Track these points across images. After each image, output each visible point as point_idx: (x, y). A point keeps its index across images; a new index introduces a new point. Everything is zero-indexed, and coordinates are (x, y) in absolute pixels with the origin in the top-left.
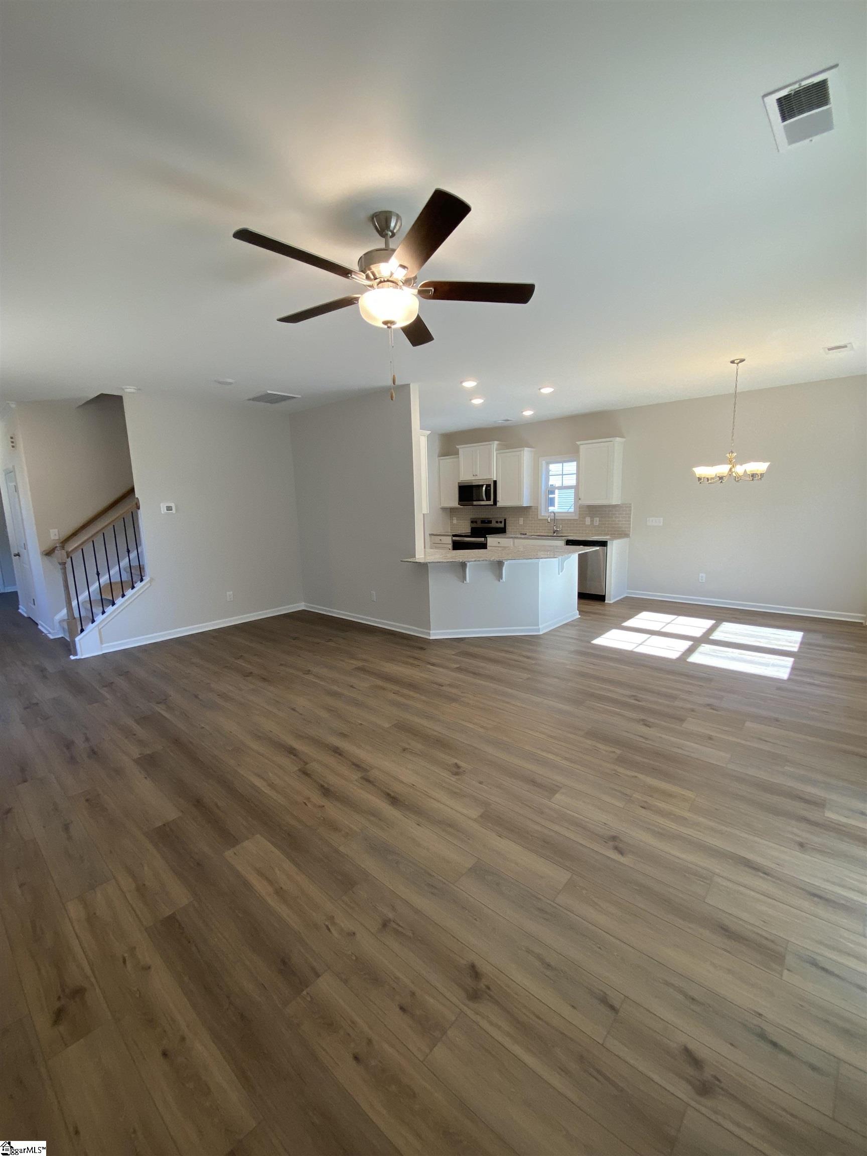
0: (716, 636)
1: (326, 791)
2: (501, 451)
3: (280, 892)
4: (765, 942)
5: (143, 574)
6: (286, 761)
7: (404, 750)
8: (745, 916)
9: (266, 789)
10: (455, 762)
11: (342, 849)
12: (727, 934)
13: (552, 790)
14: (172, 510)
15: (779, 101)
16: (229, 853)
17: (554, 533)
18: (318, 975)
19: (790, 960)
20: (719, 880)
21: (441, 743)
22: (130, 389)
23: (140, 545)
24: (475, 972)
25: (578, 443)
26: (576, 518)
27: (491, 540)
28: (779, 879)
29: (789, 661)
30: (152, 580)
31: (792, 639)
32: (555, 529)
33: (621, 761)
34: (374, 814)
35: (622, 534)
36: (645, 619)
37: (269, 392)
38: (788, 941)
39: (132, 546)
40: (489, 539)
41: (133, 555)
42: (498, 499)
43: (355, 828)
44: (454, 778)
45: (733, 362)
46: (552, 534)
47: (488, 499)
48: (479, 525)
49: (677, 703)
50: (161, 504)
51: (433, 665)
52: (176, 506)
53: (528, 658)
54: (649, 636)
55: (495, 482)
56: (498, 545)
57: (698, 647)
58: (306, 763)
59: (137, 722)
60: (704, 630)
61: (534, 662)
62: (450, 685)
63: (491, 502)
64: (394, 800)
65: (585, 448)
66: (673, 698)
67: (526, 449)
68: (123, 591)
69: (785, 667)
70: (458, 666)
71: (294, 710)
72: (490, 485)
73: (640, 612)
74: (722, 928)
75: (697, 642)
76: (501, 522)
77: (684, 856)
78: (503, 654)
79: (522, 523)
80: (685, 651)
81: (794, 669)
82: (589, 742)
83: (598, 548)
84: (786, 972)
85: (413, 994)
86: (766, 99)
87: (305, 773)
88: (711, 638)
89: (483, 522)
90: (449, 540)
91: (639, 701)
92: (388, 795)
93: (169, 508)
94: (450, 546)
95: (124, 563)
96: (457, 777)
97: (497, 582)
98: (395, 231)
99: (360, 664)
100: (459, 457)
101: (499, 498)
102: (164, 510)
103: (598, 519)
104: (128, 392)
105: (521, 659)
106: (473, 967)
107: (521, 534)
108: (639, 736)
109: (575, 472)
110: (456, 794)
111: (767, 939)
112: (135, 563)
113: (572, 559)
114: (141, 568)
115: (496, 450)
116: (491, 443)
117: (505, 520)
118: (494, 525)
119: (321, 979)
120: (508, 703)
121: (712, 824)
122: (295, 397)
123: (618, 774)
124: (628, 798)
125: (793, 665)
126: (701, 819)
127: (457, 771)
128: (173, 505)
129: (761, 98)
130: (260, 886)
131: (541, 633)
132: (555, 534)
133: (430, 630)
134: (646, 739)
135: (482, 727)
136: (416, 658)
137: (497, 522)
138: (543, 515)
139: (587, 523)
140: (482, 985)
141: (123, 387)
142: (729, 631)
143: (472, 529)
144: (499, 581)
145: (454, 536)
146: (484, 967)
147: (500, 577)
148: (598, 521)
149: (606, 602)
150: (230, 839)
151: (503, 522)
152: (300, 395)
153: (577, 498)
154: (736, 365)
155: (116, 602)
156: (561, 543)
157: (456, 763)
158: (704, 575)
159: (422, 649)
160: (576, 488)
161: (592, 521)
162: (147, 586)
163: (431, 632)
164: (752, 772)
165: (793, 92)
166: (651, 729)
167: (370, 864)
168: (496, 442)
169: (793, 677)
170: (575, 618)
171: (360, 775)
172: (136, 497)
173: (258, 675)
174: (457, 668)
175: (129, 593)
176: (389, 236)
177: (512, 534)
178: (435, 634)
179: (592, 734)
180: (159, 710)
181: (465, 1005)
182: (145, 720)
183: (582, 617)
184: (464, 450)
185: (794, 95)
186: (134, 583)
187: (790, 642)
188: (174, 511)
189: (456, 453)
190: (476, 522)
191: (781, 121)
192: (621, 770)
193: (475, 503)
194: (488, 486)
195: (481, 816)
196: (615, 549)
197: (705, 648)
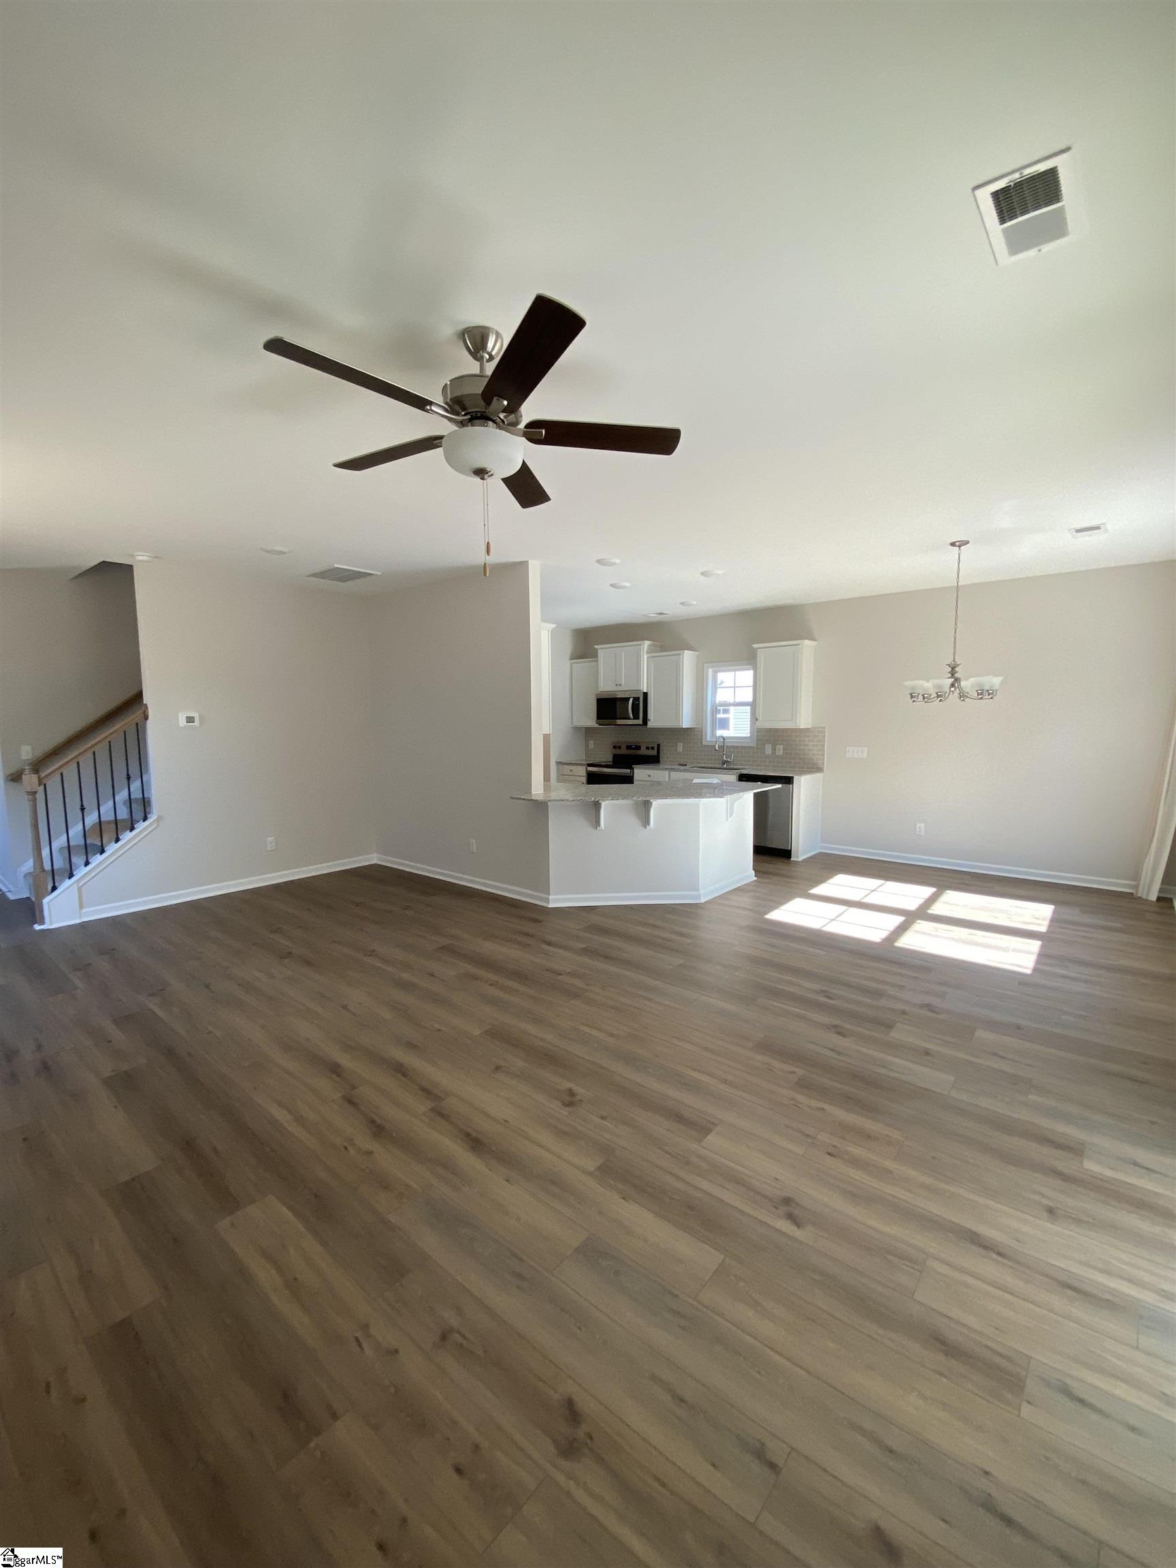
0: (937, 909)
1: (378, 1129)
2: (653, 654)
3: (293, 1285)
4: (998, 1360)
5: (147, 810)
6: (324, 1084)
7: (498, 1068)
8: (972, 1321)
9: (292, 1127)
10: (570, 1086)
11: (392, 1218)
12: (943, 1347)
13: (702, 1128)
14: (193, 722)
15: (996, 195)
16: (223, 1224)
17: (724, 764)
18: (335, 1416)
19: (1032, 1387)
20: (936, 1265)
21: (550, 1059)
22: (141, 557)
23: (147, 771)
24: (572, 1412)
25: (755, 646)
26: (754, 745)
27: (640, 773)
28: (1018, 1263)
29: (1035, 945)
30: (159, 819)
31: (1039, 915)
32: (725, 759)
33: (804, 1085)
34: (445, 1165)
35: (814, 768)
36: (842, 885)
37: (336, 566)
38: (1031, 1357)
39: (134, 770)
40: (635, 771)
41: (136, 785)
42: (649, 717)
43: (415, 1186)
44: (565, 1112)
45: (953, 544)
46: (720, 766)
47: (636, 717)
48: (624, 751)
49: (883, 1002)
50: (180, 715)
51: (549, 944)
52: (202, 719)
53: (682, 935)
54: (845, 908)
55: (645, 695)
56: (648, 779)
57: (912, 924)
58: (354, 1088)
59: (116, 1022)
60: (921, 901)
61: (689, 941)
62: (570, 974)
63: (640, 721)
64: (476, 1143)
65: (765, 652)
66: (878, 994)
67: (687, 652)
68: (117, 835)
69: (1029, 952)
70: (584, 946)
71: (345, 1007)
72: (639, 698)
73: (836, 874)
74: (937, 1339)
75: (910, 918)
76: (653, 748)
77: (887, 1229)
78: (648, 930)
79: (681, 751)
80: (895, 930)
81: (1042, 956)
82: (759, 1057)
83: (780, 786)
84: (1025, 1404)
85: (477, 1447)
86: (978, 192)
87: (350, 1101)
88: (929, 911)
89: (629, 747)
90: (581, 772)
91: (830, 998)
92: (468, 1135)
93: (190, 720)
94: (584, 779)
95: (122, 796)
96: (570, 1109)
97: (642, 828)
98: (493, 353)
99: (444, 941)
100: (597, 661)
101: (651, 715)
102: (182, 722)
103: (781, 747)
104: (140, 559)
105: (674, 937)
106: (570, 1403)
107: (679, 764)
108: (829, 1049)
109: (752, 684)
110: (566, 1134)
111: (1001, 1355)
112: (137, 795)
113: (746, 800)
114: (145, 803)
115: (647, 653)
116: (639, 643)
117: (659, 745)
118: (643, 751)
119: (339, 1424)
120: (650, 1000)
121: (928, 1180)
122: (372, 574)
123: (798, 1105)
124: (810, 1141)
125: (1040, 951)
126: (913, 1173)
127: (570, 1100)
128: (195, 715)
129: (970, 190)
130: (265, 1275)
131: (703, 900)
132: (724, 766)
133: (549, 894)
134: (839, 1053)
135: (612, 1035)
136: (527, 935)
137: (648, 748)
138: (708, 739)
139: (767, 753)
140: (581, 1434)
141: (136, 554)
142: (956, 902)
143: (615, 756)
144: (646, 828)
145: (589, 765)
146: (586, 1405)
147: (646, 821)
148: (782, 749)
149: (792, 859)
150: (228, 1201)
151: (656, 748)
152: (379, 571)
153: (754, 718)
154: (958, 548)
155: (105, 849)
156: (732, 778)
157: (570, 1090)
158: (922, 825)
159: (537, 921)
160: (753, 705)
161: (774, 749)
162: (154, 827)
163: (551, 897)
164: (985, 1103)
165: (1012, 184)
166: (845, 1039)
167: (430, 1242)
168: (647, 643)
169: (1040, 967)
170: (752, 880)
171: (429, 1105)
172: (144, 703)
173: (300, 957)
174: (583, 949)
175: (127, 836)
176: (485, 360)
177: (667, 765)
178: (555, 901)
179: (765, 1047)
180: (151, 1006)
181: (555, 1466)
182: (125, 1020)
183: (760, 880)
184: (605, 652)
185: (1014, 188)
186: (134, 822)
187: (1037, 919)
188: (197, 723)
189: (593, 655)
190: (620, 748)
191: (999, 223)
192: (801, 1098)
193: (619, 722)
194: (636, 699)
195: (599, 1168)
196: (804, 787)
197: (921, 925)
